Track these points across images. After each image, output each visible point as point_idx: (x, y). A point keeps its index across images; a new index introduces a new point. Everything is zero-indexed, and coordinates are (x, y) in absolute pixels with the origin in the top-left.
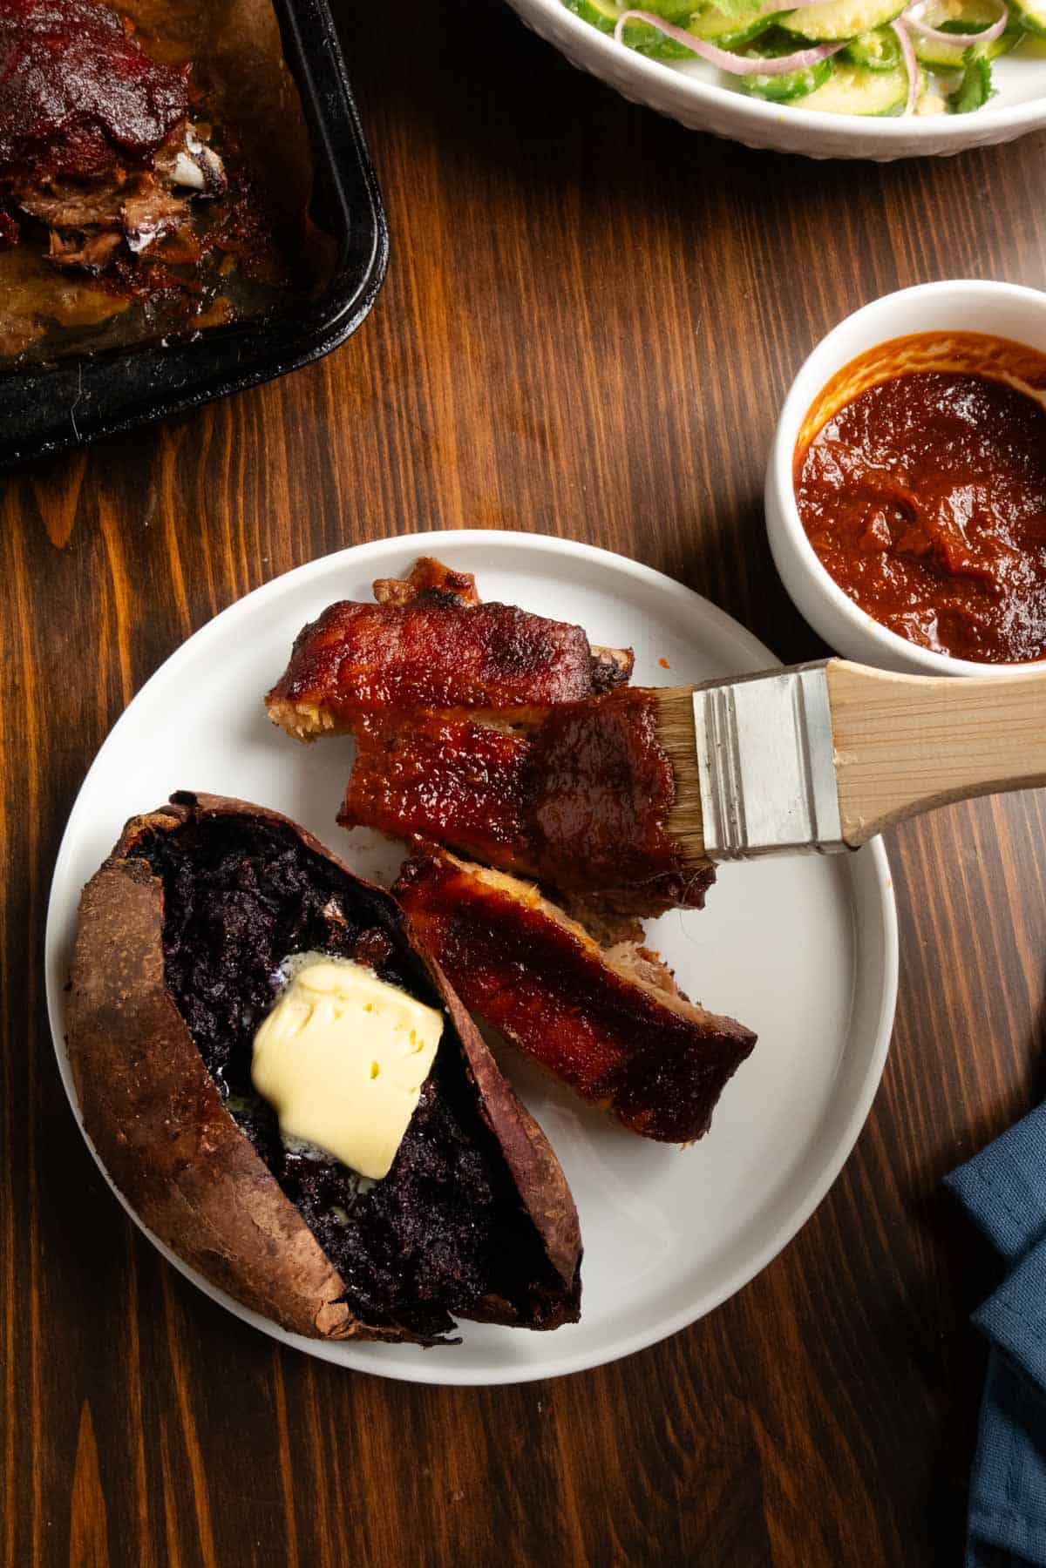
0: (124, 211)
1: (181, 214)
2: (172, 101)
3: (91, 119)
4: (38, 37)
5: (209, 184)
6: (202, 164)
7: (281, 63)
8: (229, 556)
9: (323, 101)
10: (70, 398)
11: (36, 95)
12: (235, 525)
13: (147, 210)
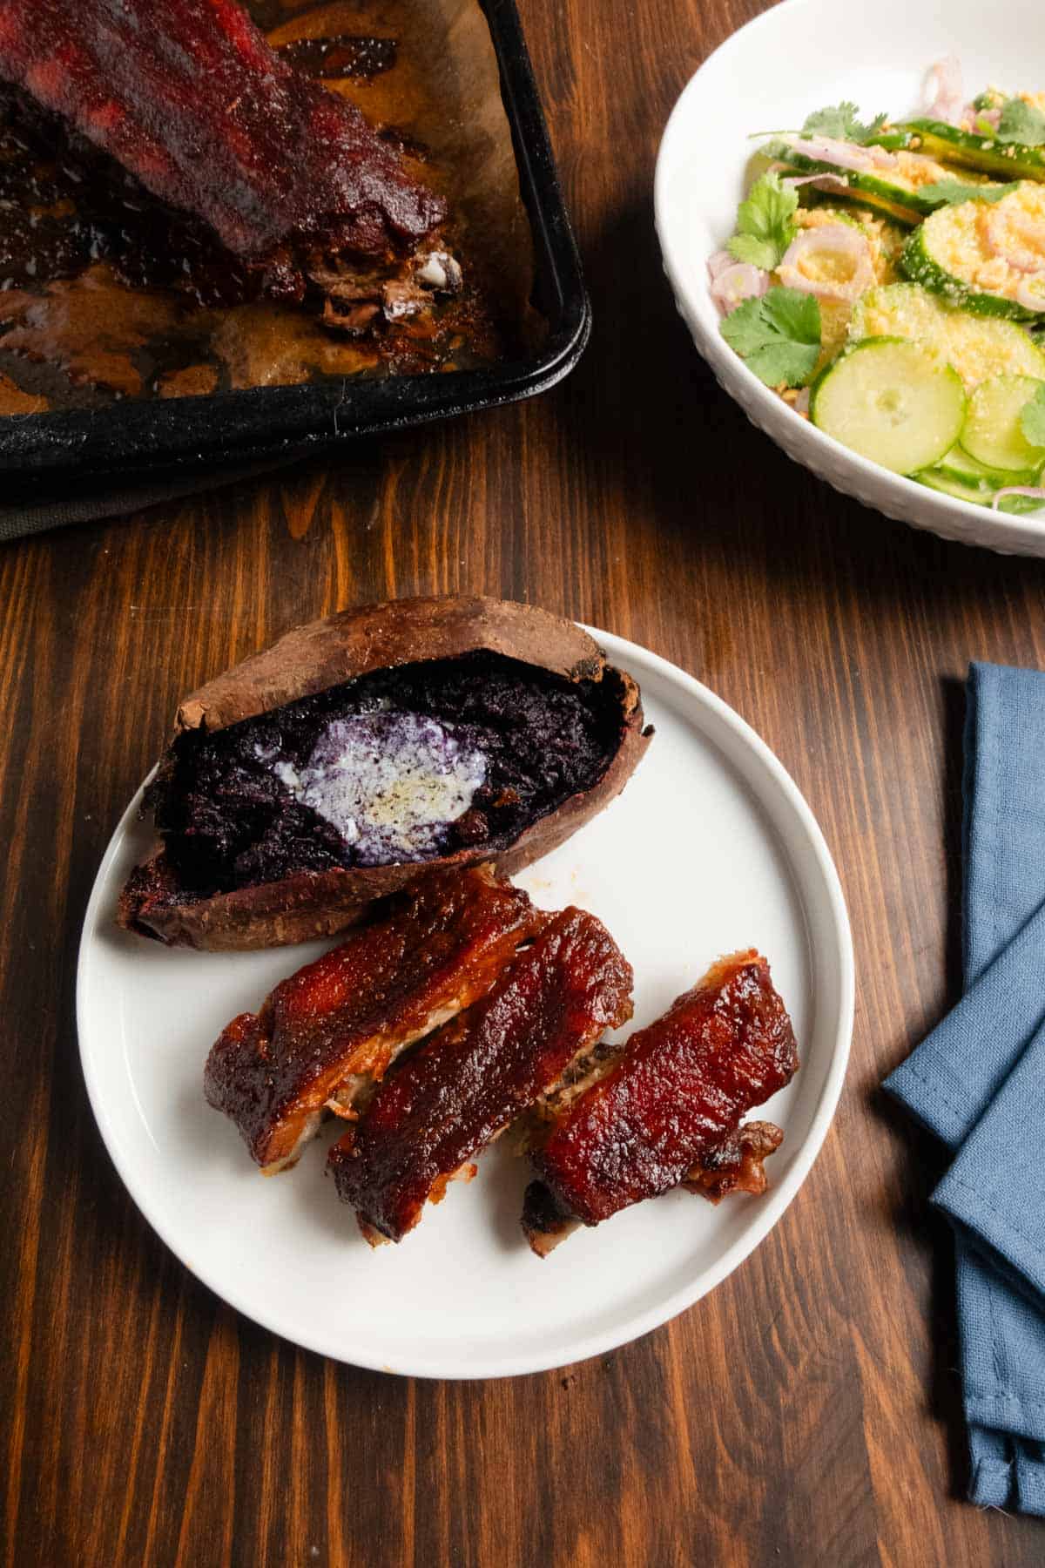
0: (385, 287)
1: (426, 299)
2: (436, 208)
3: (378, 208)
4: (343, 152)
5: (449, 284)
6: (447, 269)
7: (517, 199)
8: (433, 558)
9: (549, 221)
10: (336, 400)
11: (338, 185)
12: (440, 536)
13: (401, 292)
